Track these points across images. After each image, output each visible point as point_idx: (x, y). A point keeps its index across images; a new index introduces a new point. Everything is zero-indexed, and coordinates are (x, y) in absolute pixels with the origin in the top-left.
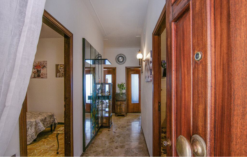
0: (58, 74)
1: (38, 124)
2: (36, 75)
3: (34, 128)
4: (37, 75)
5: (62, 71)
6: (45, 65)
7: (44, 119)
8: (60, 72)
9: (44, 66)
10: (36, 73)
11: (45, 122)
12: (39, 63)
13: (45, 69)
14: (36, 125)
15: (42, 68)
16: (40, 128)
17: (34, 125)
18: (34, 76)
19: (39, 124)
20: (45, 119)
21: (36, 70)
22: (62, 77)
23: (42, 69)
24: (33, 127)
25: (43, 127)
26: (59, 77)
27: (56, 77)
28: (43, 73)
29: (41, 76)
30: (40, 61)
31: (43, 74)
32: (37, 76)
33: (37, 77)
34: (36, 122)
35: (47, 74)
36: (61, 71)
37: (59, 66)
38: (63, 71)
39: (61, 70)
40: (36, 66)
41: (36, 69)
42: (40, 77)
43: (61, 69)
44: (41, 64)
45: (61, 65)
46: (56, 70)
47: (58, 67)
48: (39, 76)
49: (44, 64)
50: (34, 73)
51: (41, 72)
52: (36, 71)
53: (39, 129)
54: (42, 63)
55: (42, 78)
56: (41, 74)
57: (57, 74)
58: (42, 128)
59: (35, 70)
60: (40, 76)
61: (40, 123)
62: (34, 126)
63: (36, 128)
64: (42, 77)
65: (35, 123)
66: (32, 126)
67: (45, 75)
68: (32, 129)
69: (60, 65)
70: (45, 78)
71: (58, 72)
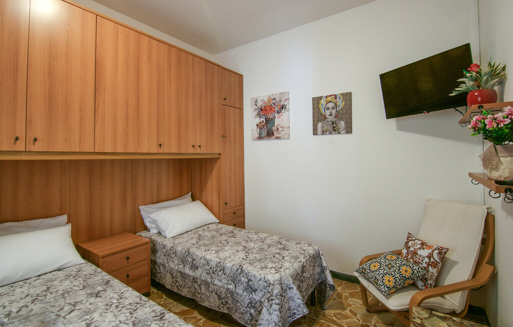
0: (320, 125)
1: (286, 290)
2: (263, 132)
3: (277, 307)
4: (266, 131)
5: (331, 115)
6: (286, 103)
7: (299, 272)
8: (325, 118)
9: (283, 107)
10: (264, 126)
11: (302, 282)
12: (270, 99)
13: (284, 113)
14: (281, 295)
15: (278, 113)
16: (292, 304)
17: (276, 295)
18: (260, 134)
19: (288, 292)
20: (303, 272)
21: (263, 119)
22: (330, 133)
23: (276, 115)
24: (275, 304)
25: (302, 306)
26: (323, 133)
27: (315, 133)
28: (279, 125)
29: (275, 133)
30: (272, 95)
31: (280, 129)
32: (266, 134)
33: (265, 137)
34: (281, 284)
35: (289, 127)
36: (327, 116)
37: (323, 102)
38: (334, 115)
39: (328, 113)
40: (263, 107)
41: (264, 115)
42: (274, 137)
43: (328, 109)
44: (274, 101)
45: (329, 99)
46: (313, 115)
47: (318, 103)
48: (270, 134)
49: (283, 101)
50: (260, 128)
51: (276, 124)
52: (265, 122)
53: (289, 309)
54: (278, 100)
55: (278, 138)
56: (274, 128)
57: (317, 125)
58: (299, 306)
59: (261, 120)
60: (273, 134)
61: (292, 288)
62: (277, 301)
63: (282, 307)
64: (278, 136)
65: (279, 287)
66: (272, 300)
67: (286, 130)
68: (272, 311)
69: (326, 97)
70: (286, 139)
71: (319, 121)
